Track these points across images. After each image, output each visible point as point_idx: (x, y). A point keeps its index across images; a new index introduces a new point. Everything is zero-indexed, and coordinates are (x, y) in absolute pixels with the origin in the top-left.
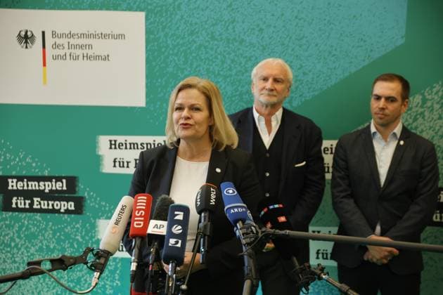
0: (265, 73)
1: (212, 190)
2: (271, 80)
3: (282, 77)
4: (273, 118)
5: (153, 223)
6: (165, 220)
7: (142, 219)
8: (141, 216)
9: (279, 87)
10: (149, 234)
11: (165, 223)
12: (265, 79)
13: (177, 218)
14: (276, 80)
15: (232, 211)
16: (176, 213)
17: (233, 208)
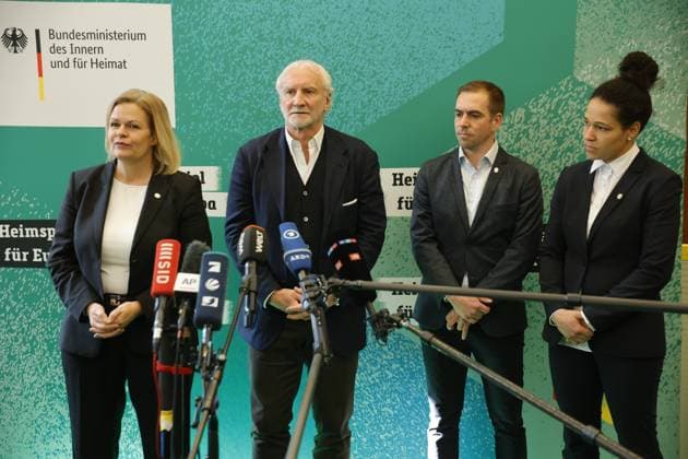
0: (290, 84)
1: (258, 232)
2: (299, 92)
3: (313, 85)
4: (310, 144)
5: (181, 276)
6: (198, 272)
7: (168, 272)
8: (165, 269)
9: (311, 99)
10: (177, 292)
11: (197, 277)
12: (292, 92)
13: (211, 270)
14: (307, 91)
15: (293, 259)
16: (211, 263)
17: (294, 254)
